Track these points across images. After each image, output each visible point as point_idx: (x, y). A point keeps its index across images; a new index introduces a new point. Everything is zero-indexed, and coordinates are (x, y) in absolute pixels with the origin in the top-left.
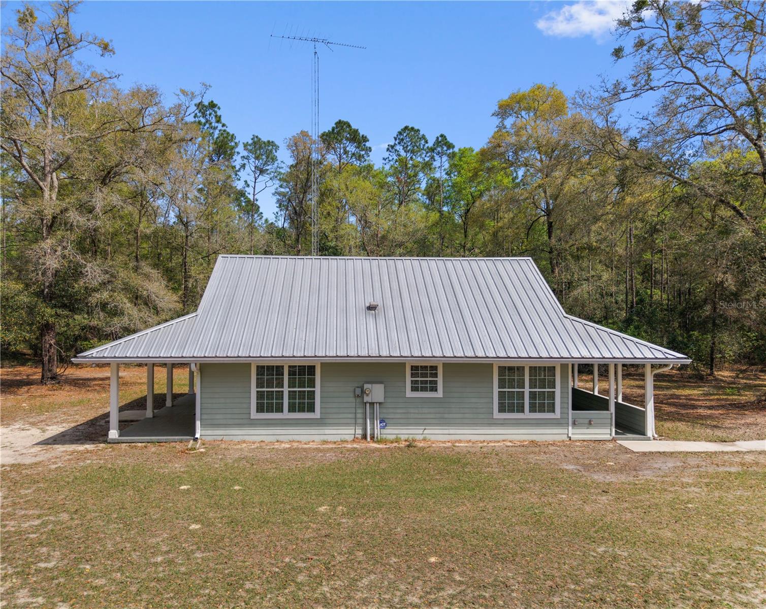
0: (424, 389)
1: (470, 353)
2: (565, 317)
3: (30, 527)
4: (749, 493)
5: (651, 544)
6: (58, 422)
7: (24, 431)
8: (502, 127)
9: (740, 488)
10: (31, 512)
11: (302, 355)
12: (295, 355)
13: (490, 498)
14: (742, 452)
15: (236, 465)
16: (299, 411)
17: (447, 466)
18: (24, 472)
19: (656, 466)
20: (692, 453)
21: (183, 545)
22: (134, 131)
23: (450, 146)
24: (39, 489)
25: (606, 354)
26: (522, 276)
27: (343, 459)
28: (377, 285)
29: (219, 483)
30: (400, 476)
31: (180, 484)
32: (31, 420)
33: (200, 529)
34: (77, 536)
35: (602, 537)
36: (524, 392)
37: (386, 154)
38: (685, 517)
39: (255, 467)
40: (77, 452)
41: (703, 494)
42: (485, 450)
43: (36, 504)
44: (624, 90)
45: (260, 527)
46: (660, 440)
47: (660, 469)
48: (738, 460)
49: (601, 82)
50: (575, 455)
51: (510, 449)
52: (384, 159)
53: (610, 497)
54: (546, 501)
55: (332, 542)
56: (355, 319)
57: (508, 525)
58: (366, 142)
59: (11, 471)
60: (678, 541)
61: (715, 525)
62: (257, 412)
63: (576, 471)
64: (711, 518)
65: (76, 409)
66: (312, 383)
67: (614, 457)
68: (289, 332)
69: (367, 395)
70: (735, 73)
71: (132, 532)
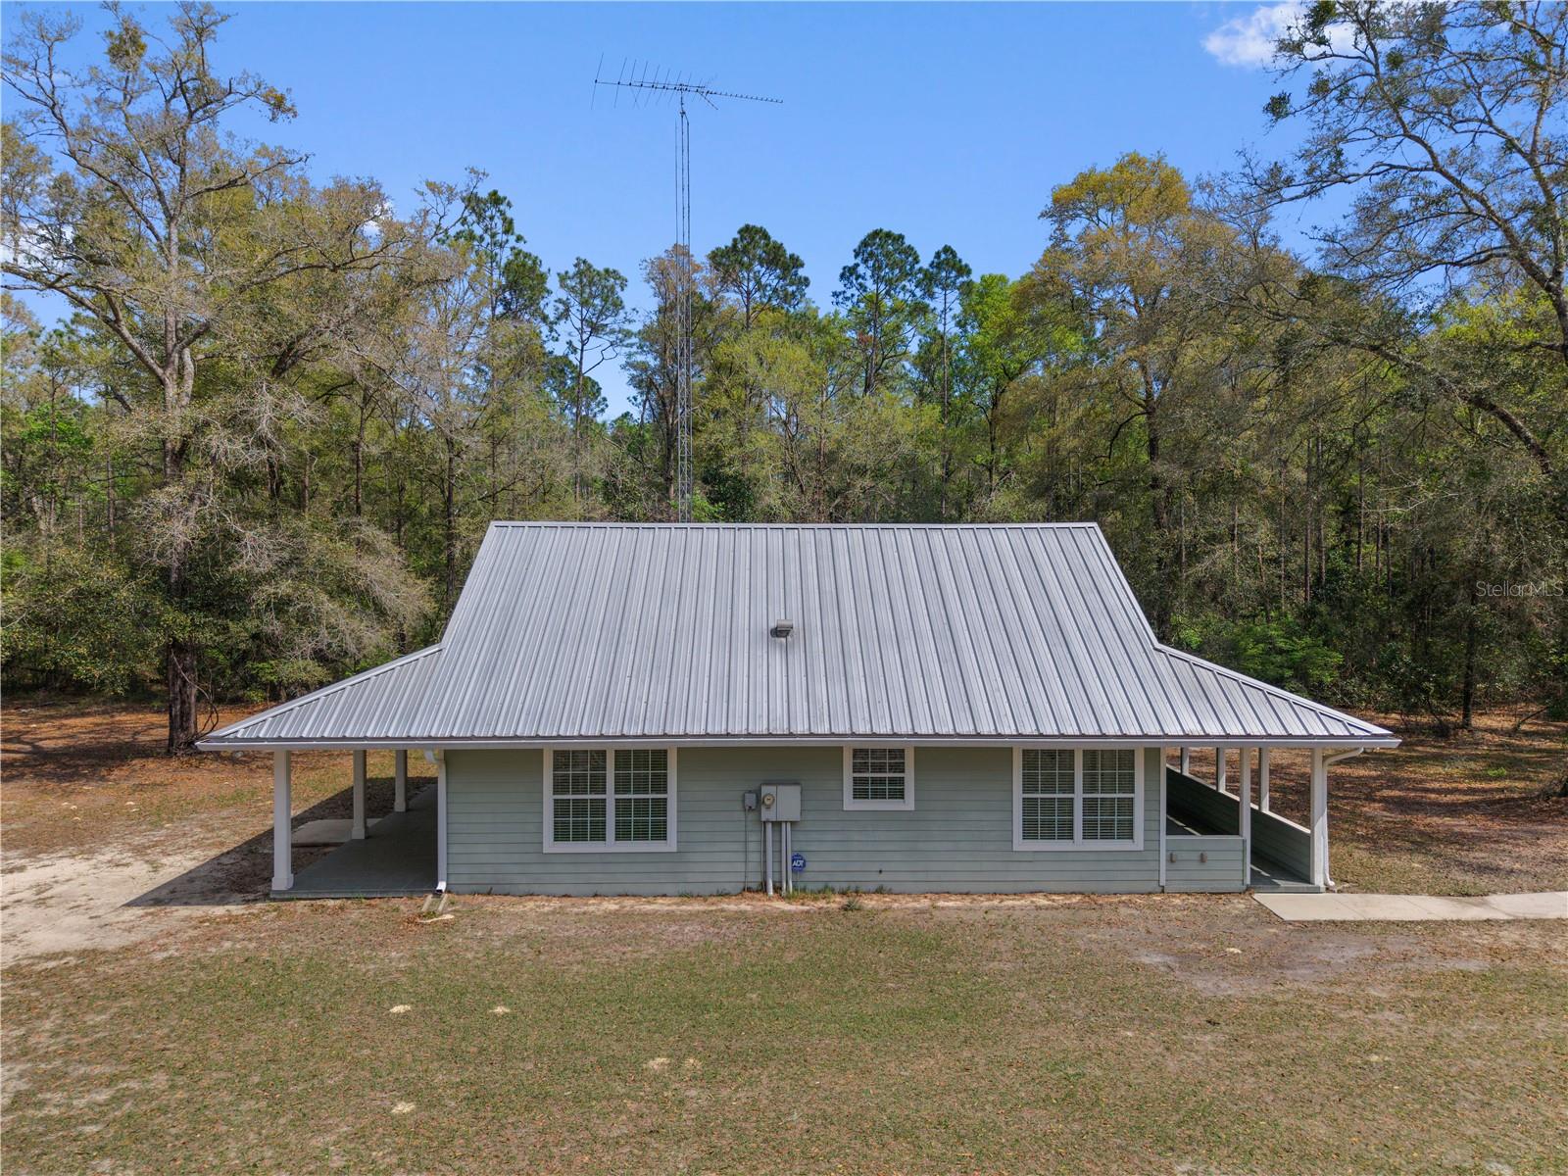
0: (878, 795)
1: (966, 728)
2: (1156, 649)
3: (90, 1106)
4: (1495, 1028)
5: (1284, 1154)
6: (186, 846)
7: (119, 869)
8: (1060, 239)
9: (1480, 1014)
10: (98, 1070)
11: (639, 733)
12: (625, 732)
13: (984, 1038)
14: (1497, 921)
15: (507, 954)
16: (636, 838)
17: (914, 958)
18: (100, 969)
19: (1323, 956)
20: (1397, 924)
21: (374, 1154)
22: (335, 269)
23: (964, 270)
24: (123, 1013)
25: (1233, 727)
26: (1077, 561)
27: (716, 940)
28: (794, 582)
29: (467, 999)
30: (818, 982)
31: (394, 1002)
32: (137, 840)
33: (412, 1113)
34: (173, 1131)
35: (1189, 1136)
36: (1072, 799)
37: (840, 287)
38: (1359, 1086)
39: (542, 957)
40: (208, 920)
41: (1405, 1028)
42: (992, 916)
43: (109, 1051)
44: (1289, 182)
45: (528, 1109)
46: (1339, 891)
47: (1329, 964)
48: (1486, 940)
49: (1245, 167)
50: (1169, 928)
51: (1043, 914)
52: (835, 294)
53: (1221, 1038)
54: (1092, 1046)
55: (662, 1147)
56: (746, 655)
57: (1010, 1105)
58: (797, 267)
59: (76, 967)
60: (1338, 1147)
61: (1417, 1106)
62: (556, 839)
63: (1162, 969)
64: (1412, 1091)
65: (225, 813)
66: (661, 785)
67: (1244, 932)
68: (617, 683)
69: (768, 807)
70: (1510, 146)
71: (282, 1121)
